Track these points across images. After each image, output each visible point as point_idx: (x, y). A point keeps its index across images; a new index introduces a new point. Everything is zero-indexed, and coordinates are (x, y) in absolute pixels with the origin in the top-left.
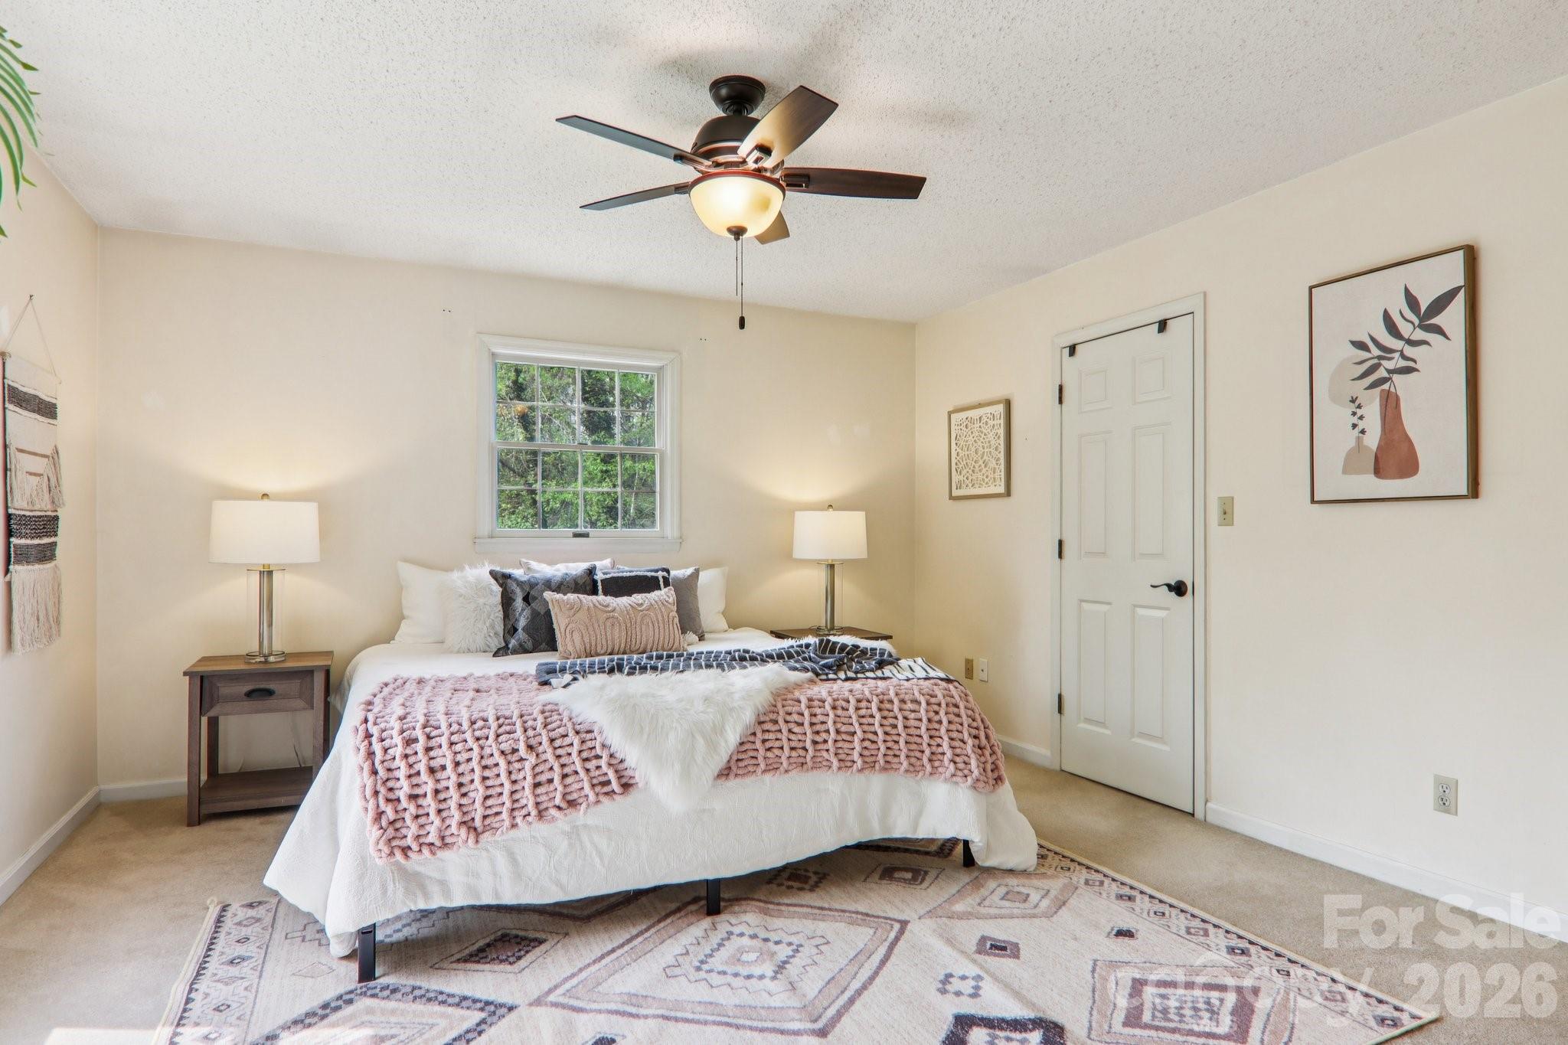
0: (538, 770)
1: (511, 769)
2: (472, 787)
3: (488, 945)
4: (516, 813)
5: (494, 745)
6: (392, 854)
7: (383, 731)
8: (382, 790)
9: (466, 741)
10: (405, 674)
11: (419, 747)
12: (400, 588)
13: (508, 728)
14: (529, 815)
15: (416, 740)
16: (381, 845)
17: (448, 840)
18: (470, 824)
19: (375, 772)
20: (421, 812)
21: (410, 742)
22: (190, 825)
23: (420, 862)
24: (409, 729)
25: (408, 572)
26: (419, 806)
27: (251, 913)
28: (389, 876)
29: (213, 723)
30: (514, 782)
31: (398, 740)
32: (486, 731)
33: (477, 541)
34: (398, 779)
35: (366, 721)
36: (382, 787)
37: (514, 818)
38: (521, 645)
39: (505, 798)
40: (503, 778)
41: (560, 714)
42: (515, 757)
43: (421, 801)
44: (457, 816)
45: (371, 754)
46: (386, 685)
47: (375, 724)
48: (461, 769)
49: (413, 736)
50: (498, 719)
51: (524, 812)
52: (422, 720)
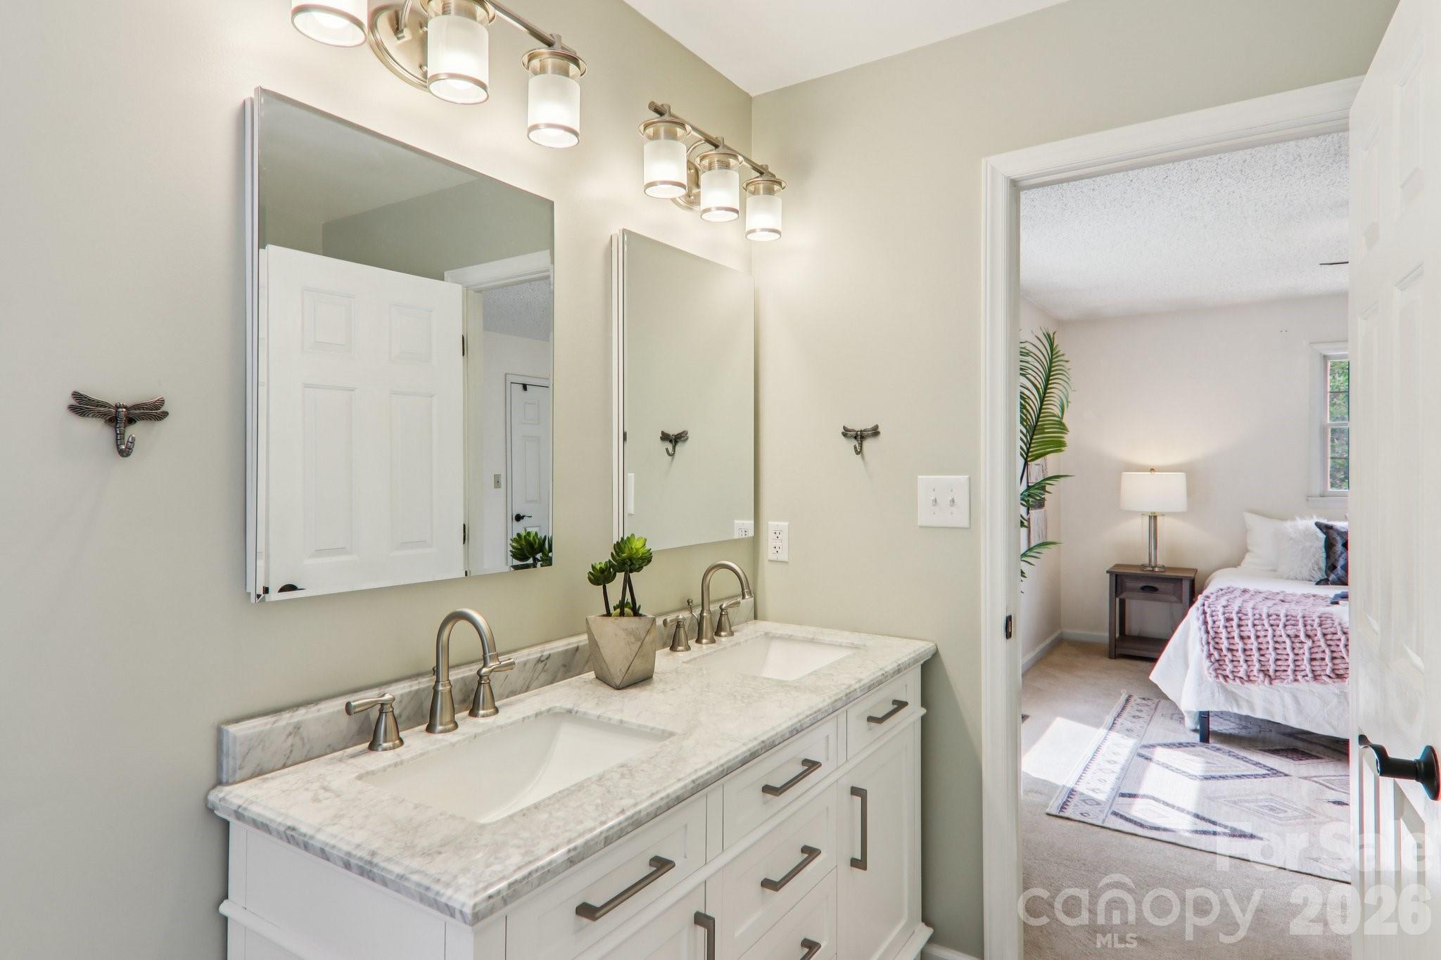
0: (1313, 650)
1: (1294, 646)
2: (1268, 652)
3: (1282, 750)
4: (1298, 673)
5: (1282, 630)
6: (1217, 677)
7: (1213, 611)
8: (1212, 642)
9: (1264, 625)
10: (1235, 585)
11: (1235, 623)
12: (1245, 531)
13: (1293, 622)
14: (1307, 676)
15: (1232, 620)
16: (1211, 671)
17: (1252, 678)
18: (1266, 672)
19: (1208, 632)
20: (1235, 659)
21: (1228, 620)
22: (1110, 657)
23: (1234, 685)
24: (1228, 613)
25: (1252, 520)
26: (1234, 656)
27: (1143, 702)
28: (1216, 689)
29: (1122, 603)
30: (1297, 655)
31: (1221, 617)
32: (1278, 622)
33: (1309, 498)
34: (1221, 638)
35: (1204, 605)
36: (1212, 641)
37: (1296, 675)
38: (1339, 579)
39: (1290, 662)
40: (1289, 650)
41: (1333, 620)
42: (1296, 640)
43: (1235, 653)
44: (1257, 666)
45: (1205, 623)
46: (1222, 590)
47: (1209, 607)
48: (1260, 640)
49: (1231, 617)
50: (1287, 616)
51: (1303, 673)
52: (1236, 609)
